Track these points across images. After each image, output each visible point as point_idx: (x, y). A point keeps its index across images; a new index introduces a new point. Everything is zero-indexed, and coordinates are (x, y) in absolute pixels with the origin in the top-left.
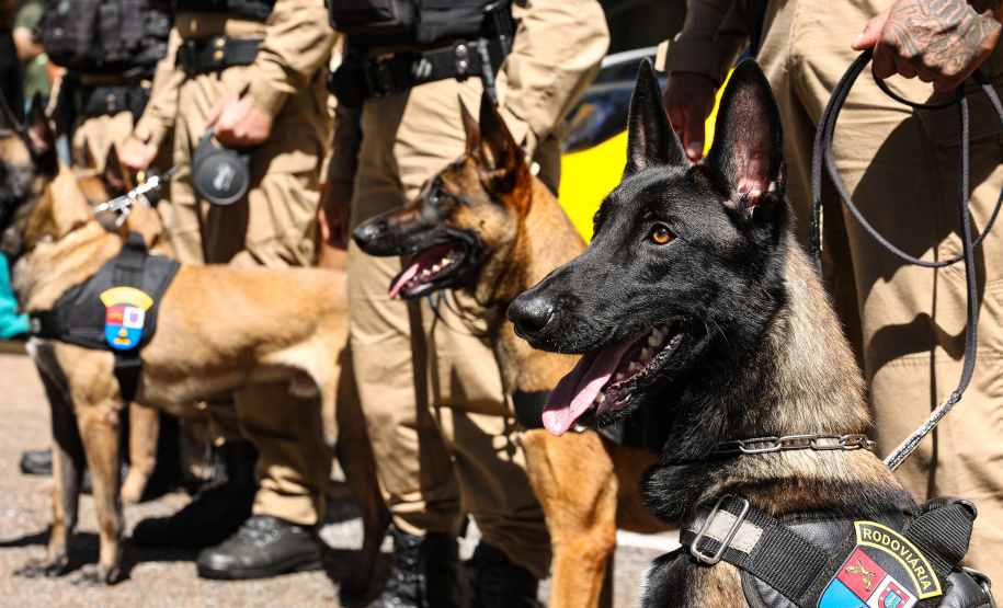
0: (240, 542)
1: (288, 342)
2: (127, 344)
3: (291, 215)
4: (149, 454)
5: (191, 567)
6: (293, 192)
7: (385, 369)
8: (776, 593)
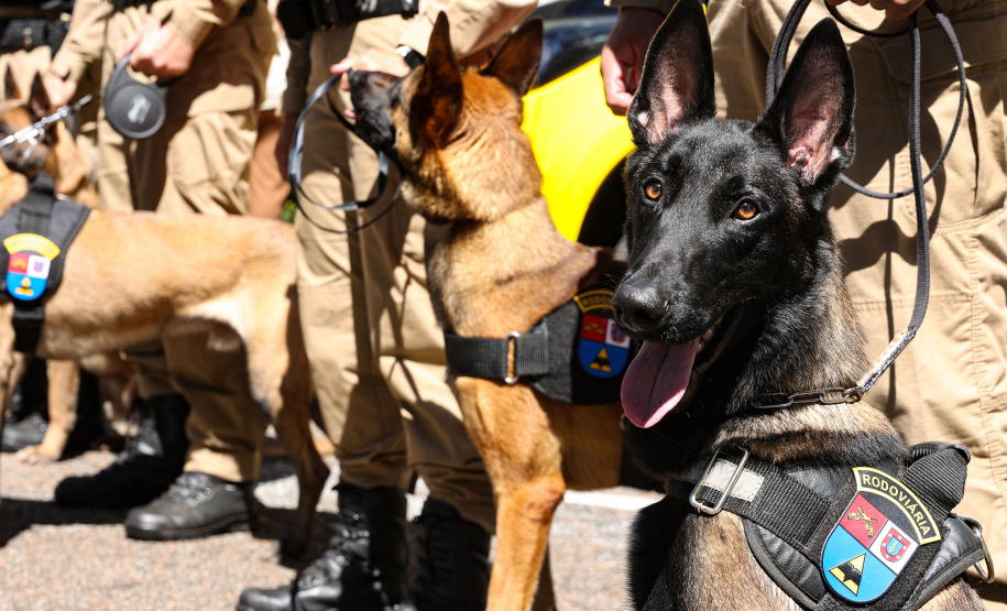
0: (171, 500)
1: (208, 294)
2: (30, 294)
3: (226, 156)
4: (70, 409)
5: (120, 530)
6: (228, 132)
7: (332, 312)
8: (780, 541)
